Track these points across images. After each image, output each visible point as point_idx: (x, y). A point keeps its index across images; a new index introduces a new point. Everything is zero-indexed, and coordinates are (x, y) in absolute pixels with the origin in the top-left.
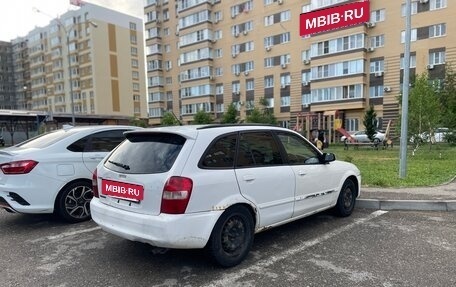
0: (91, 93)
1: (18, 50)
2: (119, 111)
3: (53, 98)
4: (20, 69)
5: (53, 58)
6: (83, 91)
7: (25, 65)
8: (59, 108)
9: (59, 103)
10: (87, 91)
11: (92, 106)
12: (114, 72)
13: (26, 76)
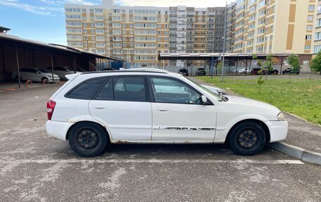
0: (271, 37)
1: (230, 11)
2: (291, 49)
3: (246, 42)
4: (229, 25)
5: (250, 14)
6: (266, 36)
7: (232, 21)
8: (249, 50)
9: (250, 46)
10: (268, 36)
11: (270, 46)
12: (292, 18)
13: (232, 29)
